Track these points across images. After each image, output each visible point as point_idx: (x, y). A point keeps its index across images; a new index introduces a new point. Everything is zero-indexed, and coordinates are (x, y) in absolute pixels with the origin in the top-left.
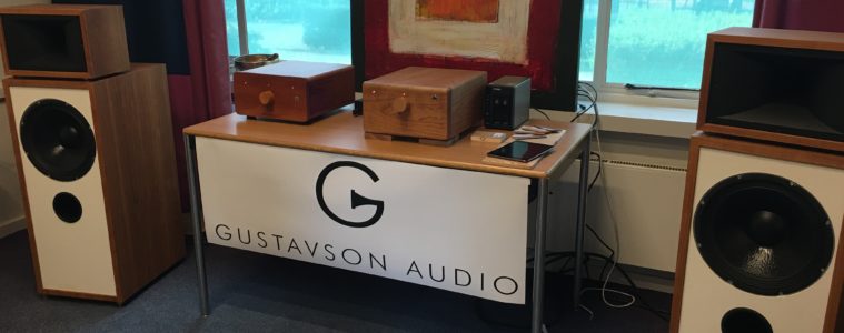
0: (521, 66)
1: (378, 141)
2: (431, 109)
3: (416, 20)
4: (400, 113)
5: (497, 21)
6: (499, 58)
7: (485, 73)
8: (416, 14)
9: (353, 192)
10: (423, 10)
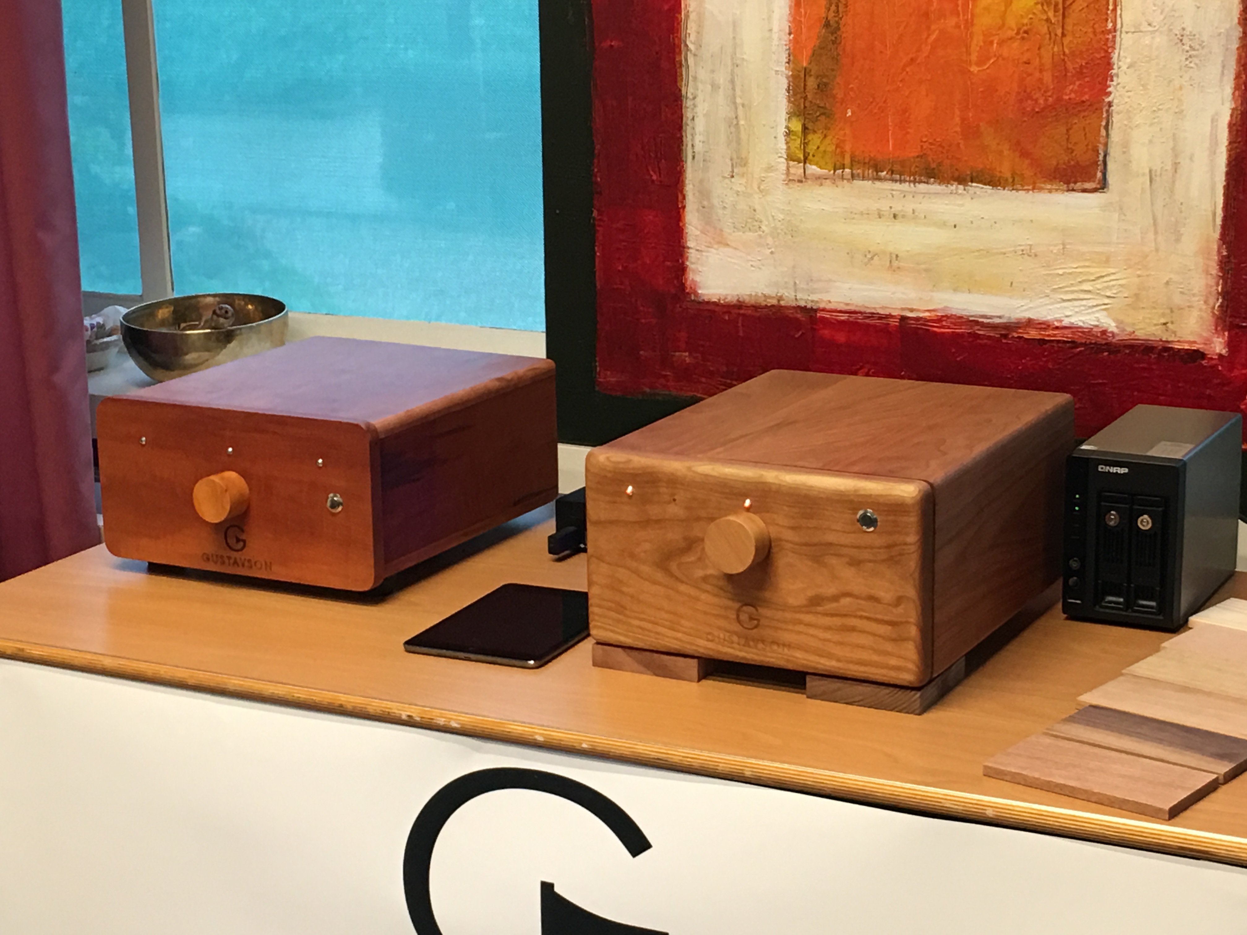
0: (1196, 355)
1: (647, 680)
2: (855, 563)
3: (789, 181)
4: (730, 577)
5: (1103, 186)
6: (1111, 325)
7: (1061, 398)
8: (790, 157)
9: (547, 889)
10: (815, 139)
